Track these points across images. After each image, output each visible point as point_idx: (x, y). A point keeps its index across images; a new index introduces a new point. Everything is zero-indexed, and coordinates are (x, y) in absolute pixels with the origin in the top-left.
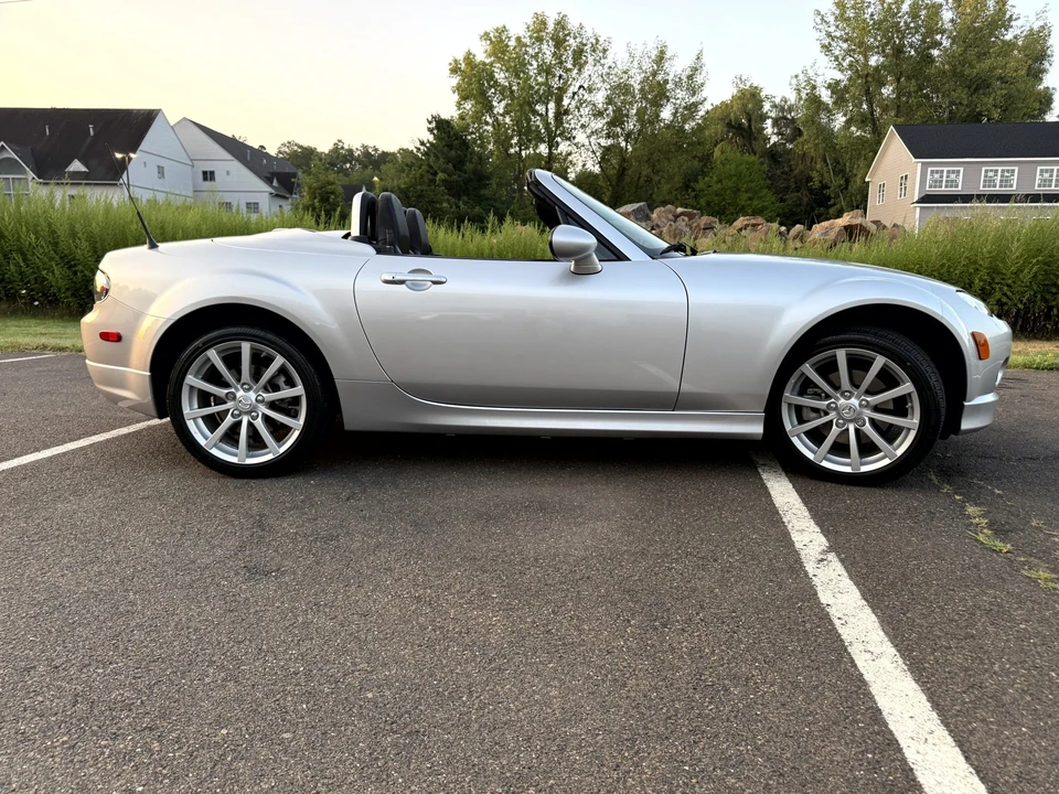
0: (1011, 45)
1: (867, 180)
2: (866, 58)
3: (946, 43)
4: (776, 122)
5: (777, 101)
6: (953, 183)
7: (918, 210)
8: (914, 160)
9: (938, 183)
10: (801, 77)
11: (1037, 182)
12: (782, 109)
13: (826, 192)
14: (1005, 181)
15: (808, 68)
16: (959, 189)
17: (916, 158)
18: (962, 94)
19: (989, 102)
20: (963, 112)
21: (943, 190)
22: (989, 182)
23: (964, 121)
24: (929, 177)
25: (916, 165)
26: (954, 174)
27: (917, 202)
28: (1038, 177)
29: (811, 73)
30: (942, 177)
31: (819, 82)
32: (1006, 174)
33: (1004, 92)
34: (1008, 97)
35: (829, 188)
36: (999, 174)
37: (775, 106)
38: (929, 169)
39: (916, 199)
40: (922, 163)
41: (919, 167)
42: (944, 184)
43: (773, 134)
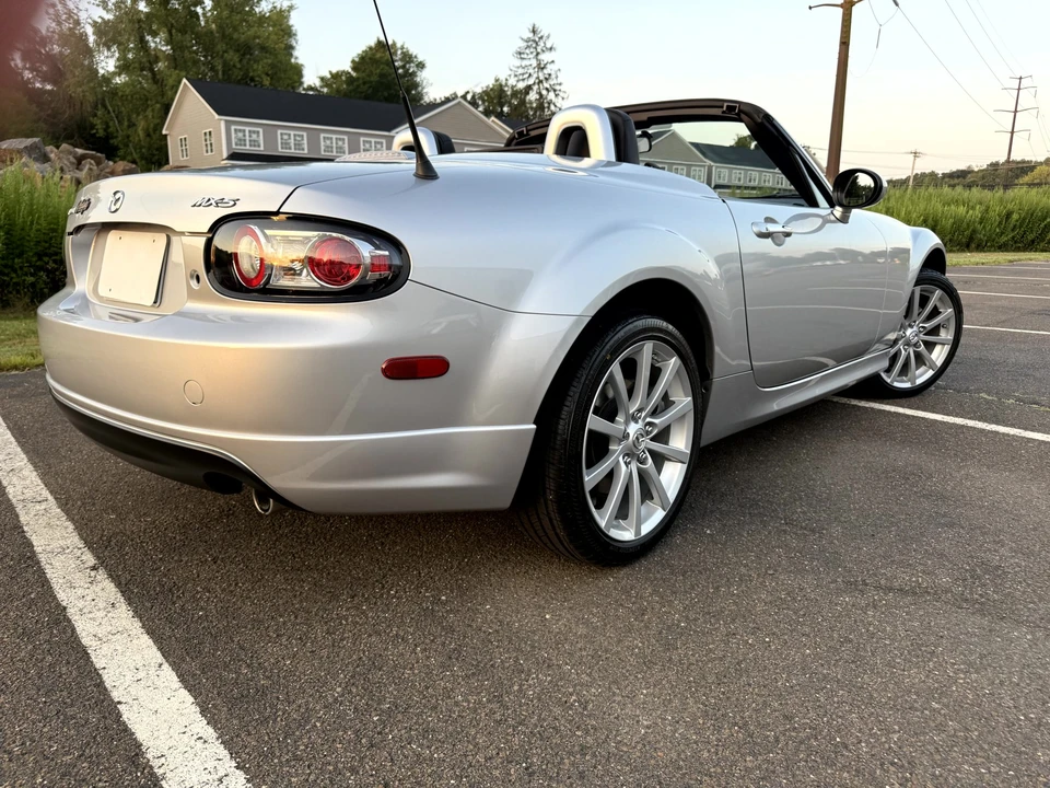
0: (262, 19)
1: (164, 132)
3: (209, 3)
4: (27, 56)
6: (254, 143)
8: (217, 116)
9: (241, 141)
11: (323, 148)
13: (113, 142)
14: (298, 146)
16: (261, 149)
17: (218, 114)
18: (232, 57)
19: (259, 69)
20: (237, 74)
21: (247, 148)
22: (286, 145)
23: (239, 82)
24: (233, 135)
25: (219, 123)
26: (254, 133)
27: (227, 159)
28: (322, 143)
30: (244, 136)
31: (83, 16)
32: (298, 138)
33: (270, 61)
34: (273, 66)
35: (116, 137)
36: (292, 137)
38: (233, 128)
39: (225, 155)
40: (226, 121)
41: (223, 124)
42: (248, 143)
43: (25, 68)
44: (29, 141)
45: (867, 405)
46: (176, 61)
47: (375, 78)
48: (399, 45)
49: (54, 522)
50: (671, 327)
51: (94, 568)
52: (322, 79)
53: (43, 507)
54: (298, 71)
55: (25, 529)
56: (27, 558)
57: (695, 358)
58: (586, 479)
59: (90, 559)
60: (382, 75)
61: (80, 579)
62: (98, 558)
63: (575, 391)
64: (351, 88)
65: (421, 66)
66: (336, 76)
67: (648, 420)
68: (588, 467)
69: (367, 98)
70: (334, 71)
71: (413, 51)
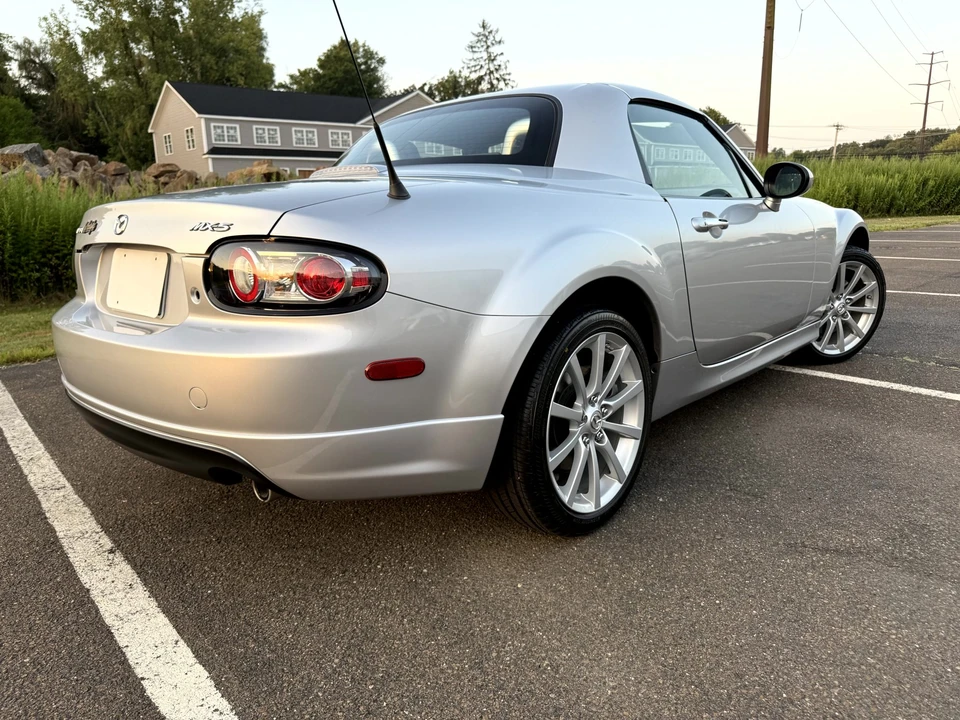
0: (235, 22)
1: (150, 131)
2: (119, 13)
3: (186, 11)
4: (23, 65)
5: (20, 42)
6: (232, 138)
7: (210, 162)
8: (197, 115)
9: (220, 137)
10: (51, 20)
11: (294, 140)
12: (27, 51)
13: (104, 141)
14: (272, 139)
15: (57, 12)
16: (238, 143)
17: (199, 112)
18: (209, 59)
19: (234, 70)
20: (215, 75)
21: (226, 143)
22: (261, 138)
23: (216, 83)
24: (213, 132)
25: (199, 121)
26: (232, 129)
27: (209, 153)
28: (294, 136)
29: (61, 18)
30: (223, 132)
31: (72, 28)
32: (272, 132)
33: (243, 62)
34: (246, 67)
35: (106, 137)
36: (266, 131)
37: (17, 47)
38: (212, 125)
39: (206, 150)
40: (205, 119)
41: (203, 122)
42: (226, 138)
43: (21, 76)
44: (29, 146)
45: (800, 372)
46: (158, 66)
47: (340, 74)
48: (360, 44)
49: (73, 508)
50: (621, 318)
51: (111, 551)
52: (292, 77)
53: (62, 494)
54: (269, 70)
55: (48, 515)
56: (51, 543)
57: (644, 343)
58: (550, 460)
59: (108, 543)
60: (346, 72)
61: (100, 562)
62: (114, 541)
63: (538, 381)
64: (318, 84)
65: (382, 61)
66: (304, 74)
67: (604, 402)
68: (551, 450)
69: (333, 93)
70: (302, 69)
71: (373, 48)
